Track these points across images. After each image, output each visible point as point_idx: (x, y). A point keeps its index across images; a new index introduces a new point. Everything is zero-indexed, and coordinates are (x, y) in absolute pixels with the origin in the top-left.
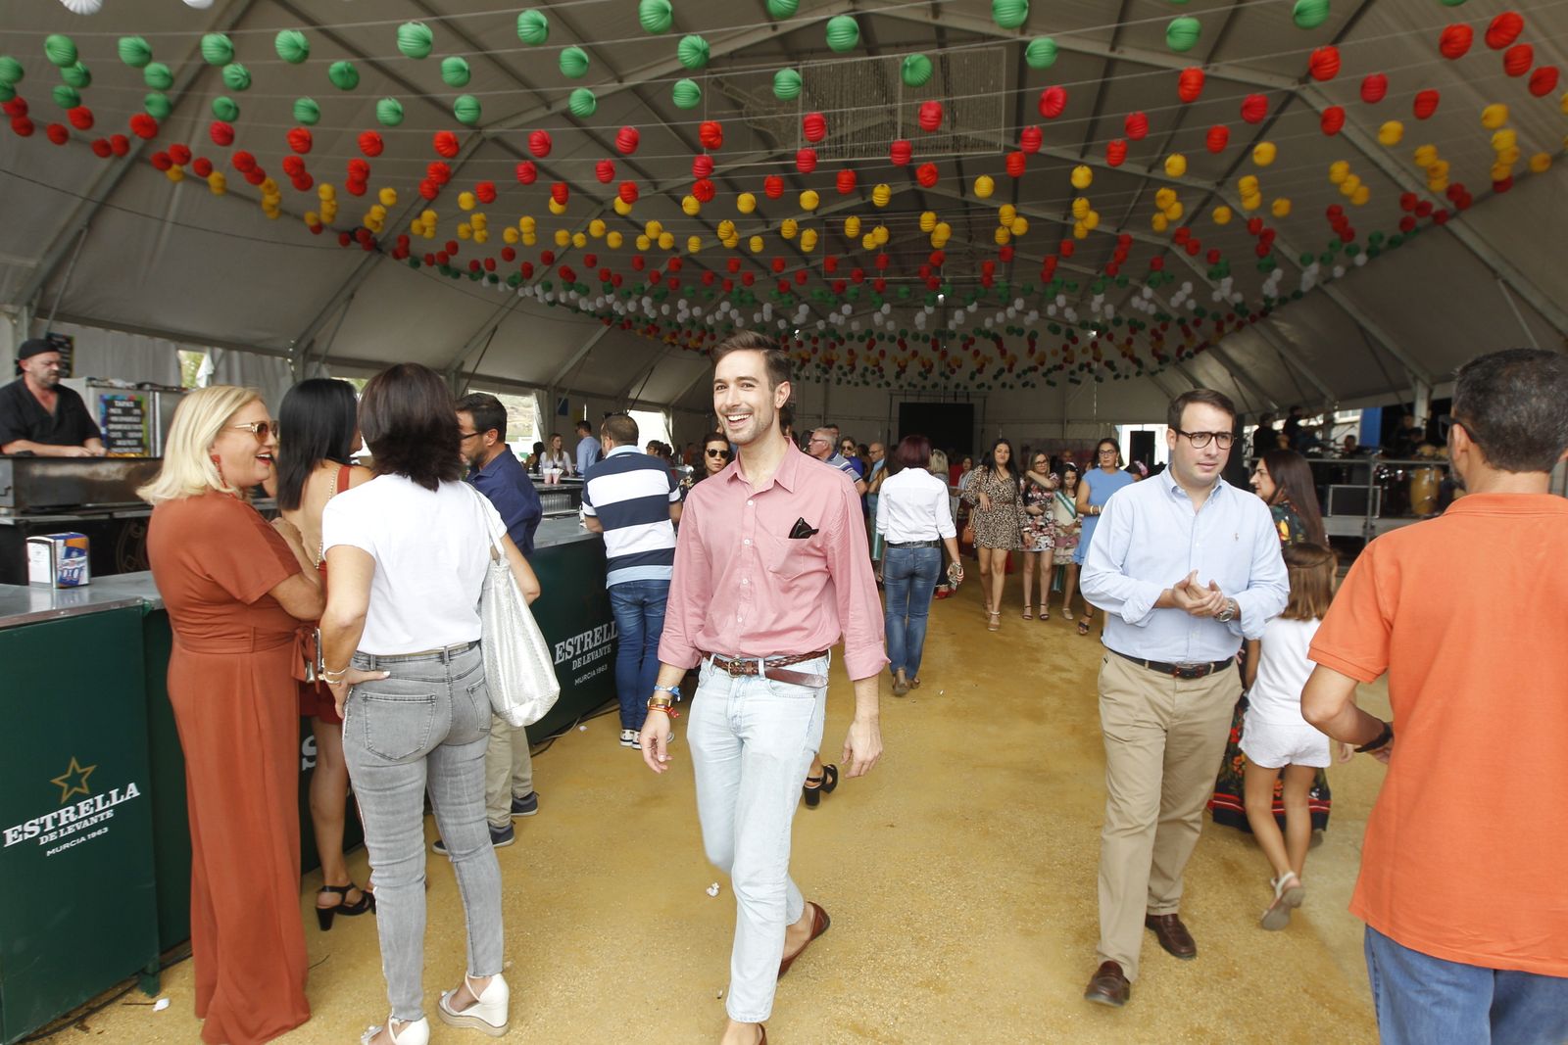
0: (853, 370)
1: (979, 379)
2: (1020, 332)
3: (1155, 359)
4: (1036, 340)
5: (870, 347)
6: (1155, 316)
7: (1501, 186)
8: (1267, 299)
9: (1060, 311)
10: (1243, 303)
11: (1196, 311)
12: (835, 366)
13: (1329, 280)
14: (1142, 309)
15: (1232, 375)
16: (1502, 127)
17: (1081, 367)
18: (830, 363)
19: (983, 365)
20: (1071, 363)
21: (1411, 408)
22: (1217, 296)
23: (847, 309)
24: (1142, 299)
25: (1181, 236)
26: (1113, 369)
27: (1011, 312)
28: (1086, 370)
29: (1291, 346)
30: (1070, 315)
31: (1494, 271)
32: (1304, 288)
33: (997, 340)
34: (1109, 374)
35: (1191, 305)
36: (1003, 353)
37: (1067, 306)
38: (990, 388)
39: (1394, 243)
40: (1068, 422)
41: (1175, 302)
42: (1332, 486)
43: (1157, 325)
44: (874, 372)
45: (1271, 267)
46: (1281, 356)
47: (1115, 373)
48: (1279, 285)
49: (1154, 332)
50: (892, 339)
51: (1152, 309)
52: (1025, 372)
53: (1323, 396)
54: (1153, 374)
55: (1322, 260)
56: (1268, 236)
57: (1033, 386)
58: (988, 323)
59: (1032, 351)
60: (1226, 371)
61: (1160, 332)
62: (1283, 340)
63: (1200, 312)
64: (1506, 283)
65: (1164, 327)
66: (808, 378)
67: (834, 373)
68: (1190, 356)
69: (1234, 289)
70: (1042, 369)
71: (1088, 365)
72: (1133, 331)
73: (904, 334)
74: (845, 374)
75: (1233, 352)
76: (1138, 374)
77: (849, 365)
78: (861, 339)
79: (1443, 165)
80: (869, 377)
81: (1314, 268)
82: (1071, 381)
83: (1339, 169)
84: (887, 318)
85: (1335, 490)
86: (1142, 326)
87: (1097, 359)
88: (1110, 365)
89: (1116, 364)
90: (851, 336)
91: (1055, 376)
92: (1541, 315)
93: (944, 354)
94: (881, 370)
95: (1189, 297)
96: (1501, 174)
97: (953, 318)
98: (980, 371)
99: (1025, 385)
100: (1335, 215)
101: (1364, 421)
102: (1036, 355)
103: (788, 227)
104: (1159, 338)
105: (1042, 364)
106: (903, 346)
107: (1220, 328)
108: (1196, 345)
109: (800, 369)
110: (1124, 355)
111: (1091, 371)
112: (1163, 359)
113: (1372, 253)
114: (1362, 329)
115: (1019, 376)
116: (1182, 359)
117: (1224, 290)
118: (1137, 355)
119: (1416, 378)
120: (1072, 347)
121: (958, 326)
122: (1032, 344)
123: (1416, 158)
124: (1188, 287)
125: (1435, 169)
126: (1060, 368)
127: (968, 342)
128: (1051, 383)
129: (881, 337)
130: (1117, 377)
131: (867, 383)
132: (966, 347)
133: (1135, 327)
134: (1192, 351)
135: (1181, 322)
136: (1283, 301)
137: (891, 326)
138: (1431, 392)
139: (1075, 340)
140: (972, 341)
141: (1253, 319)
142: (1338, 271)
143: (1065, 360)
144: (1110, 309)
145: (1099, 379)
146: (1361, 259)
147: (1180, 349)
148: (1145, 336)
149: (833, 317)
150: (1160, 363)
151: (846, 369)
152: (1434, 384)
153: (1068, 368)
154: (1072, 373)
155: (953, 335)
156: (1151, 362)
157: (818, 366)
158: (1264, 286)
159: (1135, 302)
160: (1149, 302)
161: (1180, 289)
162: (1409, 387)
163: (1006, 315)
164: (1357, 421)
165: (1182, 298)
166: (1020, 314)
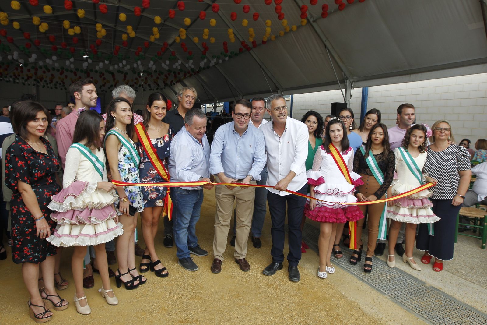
0: (51, 82)
1: (103, 88)
2: (122, 72)
3: (164, 84)
4: (127, 76)
5: (61, 74)
6: (167, 70)
7: (264, 42)
8: (200, 68)
10: (194, 69)
11: (180, 70)
12: (43, 81)
13: (218, 63)
14: (165, 68)
16: (269, 27)
17: (140, 86)
18: (41, 79)
19: (105, 83)
20: (137, 84)
22: (187, 66)
23: (54, 58)
24: (165, 64)
25: (183, 45)
27: (121, 65)
28: (141, 86)
29: (205, 83)
31: (260, 66)
32: (211, 65)
33: (113, 75)
34: (148, 88)
35: (179, 68)
36: (114, 79)
38: (106, 92)
39: (236, 55)
41: (175, 66)
44: (60, 84)
45: (204, 58)
46: (202, 85)
47: (150, 88)
48: (205, 64)
49: (166, 76)
50: (71, 71)
51: (167, 68)
53: (214, 98)
54: (162, 89)
55: (217, 57)
56: (206, 49)
58: (111, 68)
61: (168, 75)
62: (203, 81)
63: (181, 70)
64: (263, 69)
65: (169, 74)
66: (29, 85)
67: (42, 84)
68: (174, 84)
69: (192, 64)
71: (142, 85)
72: (159, 75)
73: (77, 69)
74: (47, 84)
75: (187, 84)
76: (157, 89)
77: (50, 80)
78: (58, 70)
79: (254, 35)
80: (58, 85)
81: (215, 60)
83: (231, 31)
84: (71, 63)
86: (162, 73)
87: (145, 83)
88: (149, 85)
89: (151, 86)
90: (54, 69)
92: (270, 79)
94: (64, 83)
95: (179, 65)
96: (265, 40)
97: (98, 65)
98: (104, 85)
100: (225, 44)
101: (225, 106)
102: (126, 81)
103: (36, 20)
104: (167, 77)
106: (75, 74)
107: (185, 75)
108: (177, 80)
109: (26, 80)
110: (155, 82)
112: (166, 84)
113: (230, 57)
114: (226, 79)
116: (171, 85)
117: (190, 64)
118: (158, 83)
119: (239, 94)
120: (139, 78)
121: (100, 68)
122: (125, 77)
123: (249, 31)
124: (180, 62)
125: (251, 35)
127: (102, 75)
129: (67, 70)
130: (150, 90)
131: (56, 88)
132: (100, 76)
133: (161, 73)
134: (175, 82)
135: (175, 73)
136: (204, 69)
137: (72, 66)
139: (140, 76)
140: (103, 74)
141: (195, 74)
142: (221, 61)
144: (154, 68)
145: (144, 90)
146: (227, 59)
147: (172, 81)
148: (163, 76)
149: (48, 61)
150: (165, 86)
151: (48, 81)
152: (243, 96)
153: (135, 85)
154: (136, 88)
155: (96, 72)
156: (162, 85)
157: (35, 80)
158: (201, 64)
159: (163, 65)
160: (167, 65)
161: (177, 62)
162: (238, 96)
163: (119, 66)
164: (222, 106)
165: (177, 65)
166: (124, 66)
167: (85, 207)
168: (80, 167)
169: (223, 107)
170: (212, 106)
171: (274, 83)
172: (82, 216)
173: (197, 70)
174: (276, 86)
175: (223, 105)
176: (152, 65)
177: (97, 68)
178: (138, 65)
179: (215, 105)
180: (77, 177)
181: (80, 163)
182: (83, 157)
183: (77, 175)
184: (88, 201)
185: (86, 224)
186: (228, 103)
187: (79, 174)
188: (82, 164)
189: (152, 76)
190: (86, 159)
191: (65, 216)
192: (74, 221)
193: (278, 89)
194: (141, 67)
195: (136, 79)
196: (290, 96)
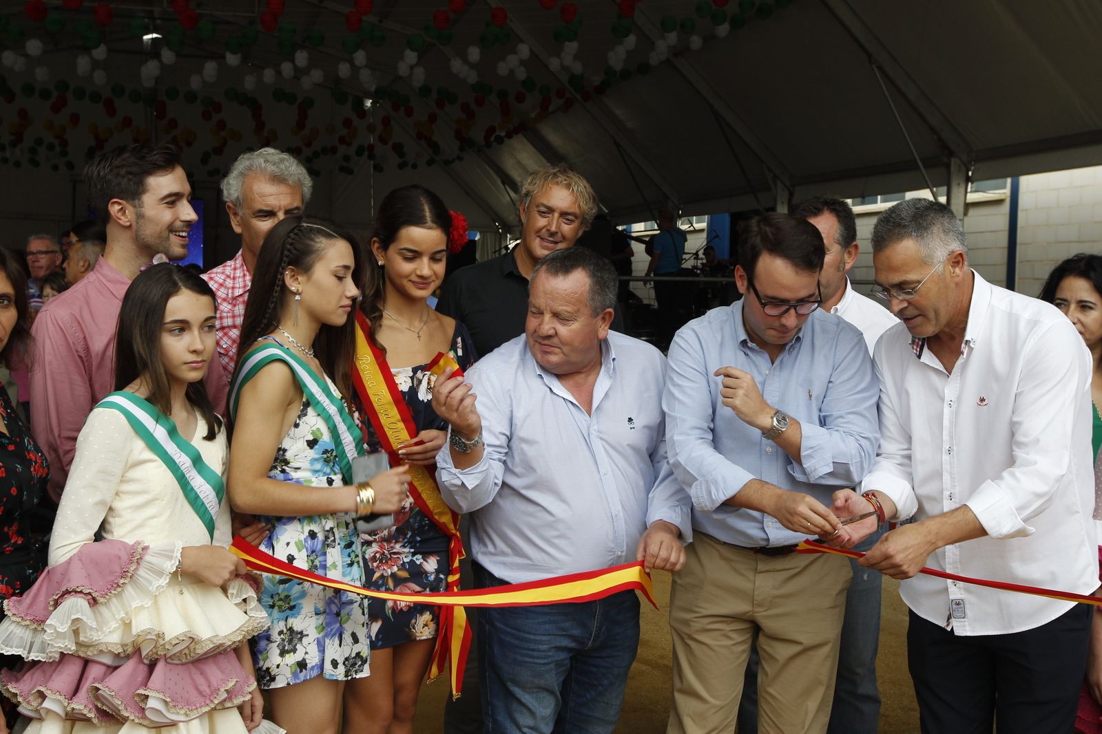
0: (18, 139)
2: (291, 98)
3: (458, 143)
5: (56, 108)
6: (472, 86)
8: (609, 71)
10: (582, 76)
11: (524, 83)
14: (462, 75)
17: (360, 151)
20: (349, 144)
22: (555, 65)
23: (34, 47)
24: (466, 61)
26: (401, 154)
27: (287, 68)
28: (366, 153)
31: (869, 55)
34: (393, 161)
35: (521, 74)
37: (366, 66)
39: (763, 12)
41: (502, 69)
44: (51, 147)
45: (626, 32)
47: (400, 161)
48: (629, 54)
49: (465, 108)
50: (95, 98)
51: (472, 77)
53: (667, 198)
54: (447, 163)
55: (683, 26)
58: (249, 83)
59: (301, 126)
61: (473, 106)
62: (619, 125)
63: (528, 84)
64: (880, 68)
65: (480, 102)
68: (500, 141)
69: (576, 57)
70: (307, 152)
71: (371, 148)
72: (440, 104)
73: (118, 90)
75: (554, 138)
76: (430, 163)
77: (12, 134)
78: (45, 94)
80: (42, 153)
81: (672, 37)
82: (342, 169)
84: (96, 64)
86: (453, 98)
87: (383, 141)
88: (398, 149)
89: (406, 150)
90: (29, 90)
91: (321, 162)
93: (173, 124)
94: (64, 143)
95: (523, 63)
97: (200, 71)
98: (219, 151)
101: (712, 232)
102: (306, 131)
104: (470, 115)
105: (309, 145)
106: (111, 109)
107: (545, 105)
108: (511, 126)
110: (420, 136)
112: (465, 143)
113: (737, 23)
114: (716, 115)
116: (488, 145)
117: (568, 58)
118: (435, 138)
119: (775, 178)
121: (206, 84)
124: (524, 50)
126: (334, 150)
127: (212, 108)
129: (80, 93)
130: (402, 166)
131: (36, 164)
132: (206, 116)
133: (445, 98)
134: (503, 134)
135: (502, 95)
136: (625, 75)
137: (99, 77)
138: (791, 194)
139: (362, 113)
140: (218, 108)
141: (586, 97)
142: (696, 42)
143: (342, 140)
144: (419, 75)
145: (378, 168)
146: (723, 30)
147: (491, 130)
148: (454, 111)
149: (8, 57)
150: (461, 149)
153: (342, 150)
154: (347, 158)
155: (191, 97)
156: (450, 148)
158: (611, 54)
159: (457, 65)
160: (472, 66)
161: (514, 52)
162: (769, 189)
163: (279, 73)
164: (702, 231)
165: (512, 65)
166: (299, 73)
167: (130, 650)
168: (125, 487)
169: (704, 235)
171: (932, 129)
172: (114, 688)
173: (597, 80)
174: (940, 139)
175: (703, 225)
176: (412, 67)
177: (195, 83)
178: (355, 69)
180: (109, 523)
181: (125, 472)
182: (139, 448)
183: (111, 519)
184: (142, 623)
185: (126, 719)
186: (726, 218)
187: (119, 516)
188: (133, 474)
189: (409, 112)
190: (149, 455)
191: (51, 684)
192: (81, 705)
193: (951, 154)
194: (365, 76)
195: (347, 123)
196: (1006, 183)
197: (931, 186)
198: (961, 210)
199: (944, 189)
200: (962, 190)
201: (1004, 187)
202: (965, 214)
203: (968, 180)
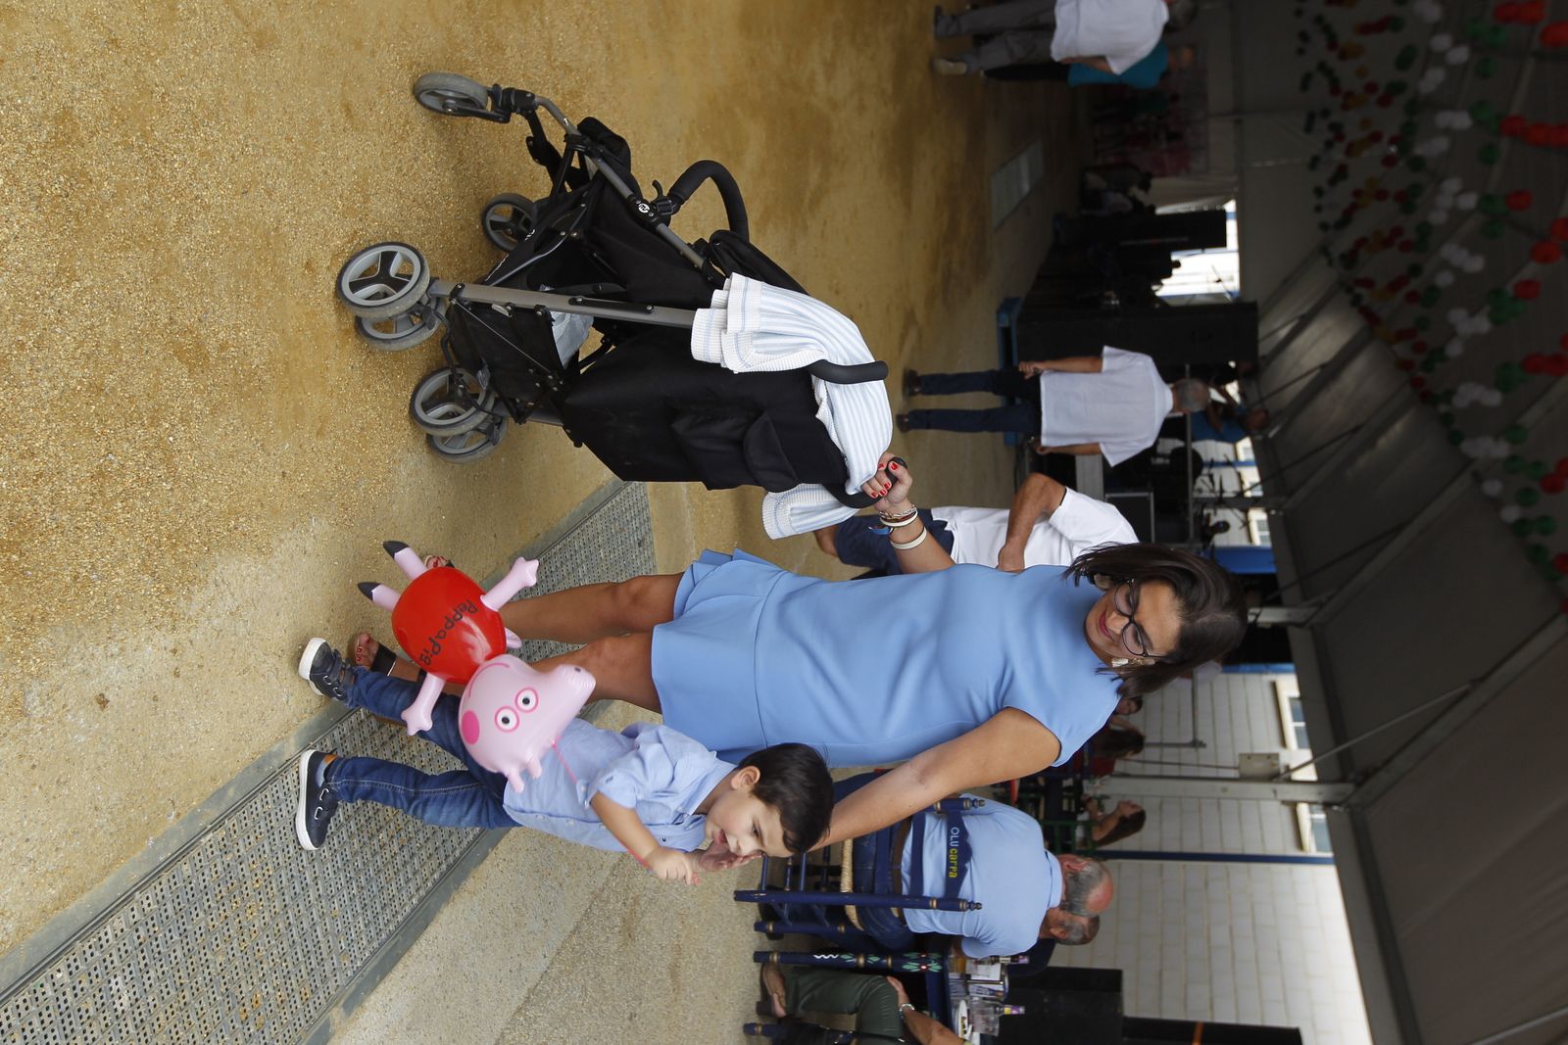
3: (1350, 247)
4: (1386, 33)
6: (1426, 223)
8: (1449, 395)
9: (1439, 59)
10: (1446, 360)
11: (1433, 289)
13: (1478, 478)
14: (1440, 200)
15: (1323, 366)
17: (1337, 131)
20: (1344, 108)
21: (1276, 603)
22: (1458, 316)
24: (1457, 195)
26: (1333, 181)
28: (1329, 135)
29: (1371, 442)
30: (1434, 78)
31: (1483, 679)
32: (1467, 447)
34: (1321, 177)
35: (1444, 279)
37: (1448, 70)
39: (1536, 553)
40: (1238, 122)
41: (1449, 251)
42: (1152, 495)
43: (1410, 235)
45: (1503, 384)
47: (1325, 186)
48: (1476, 405)
49: (1397, 232)
51: (1438, 218)
52: (1327, 30)
53: (1291, 494)
54: (1324, 250)
55: (1513, 458)
57: (1301, 52)
59: (1366, 29)
60: (1327, 358)
61: (1399, 241)
62: (1382, 429)
63: (1431, 296)
64: (1465, 695)
65: (1406, 247)
68: (1356, 302)
69: (1470, 340)
70: (1332, 59)
71: (1340, 137)
72: (1401, 196)
75: (1359, 365)
76: (1324, 226)
82: (1311, 117)
85: (1146, 500)
86: (1408, 208)
87: (1350, 151)
88: (1341, 173)
89: (1341, 184)
91: (1321, 83)
92: (1416, 737)
95: (1458, 271)
99: (1304, 36)
101: (1251, 552)
102: (1358, 40)
104: (1387, 243)
105: (1343, 56)
107: (1402, 336)
108: (1375, 306)
110: (1357, 193)
111: (1329, 144)
112: (1350, 259)
113: (1520, 528)
114: (1398, 529)
115: (1319, 19)
116: (1349, 290)
117: (1468, 328)
118: (1358, 215)
119: (1320, 605)
120: (1374, 99)
122: (1379, 26)
124: (1476, 264)
126: (1335, 88)
128: (1306, 82)
130: (1319, 192)
133: (1407, 200)
134: (1364, 302)
135: (1415, 270)
136: (1446, 420)
138: (1299, 625)
139: (1385, 101)
141: (1416, 383)
143: (1349, 95)
144: (1436, 147)
145: (1314, 162)
146: (1511, 513)
147: (1368, 283)
148: (1392, 218)
150: (1343, 257)
153: (1335, 104)
154: (1326, 113)
156: (1344, 242)
158: (1472, 385)
159: (1452, 185)
160: (1452, 208)
161: (1472, 253)
162: (1305, 598)
164: (1252, 541)
165: (1455, 261)
169: (1244, 542)
170: (1247, 485)
171: (1388, 761)
174: (1377, 770)
176: (1448, 130)
179: (1255, 502)
189: (1390, 161)
193: (1359, 785)
195: (1371, 88)
196: (1326, 851)
197: (1317, 760)
198: (1288, 797)
199: (1313, 777)
200: (1313, 798)
201: (1319, 848)
202: (1284, 802)
203: (1326, 806)
